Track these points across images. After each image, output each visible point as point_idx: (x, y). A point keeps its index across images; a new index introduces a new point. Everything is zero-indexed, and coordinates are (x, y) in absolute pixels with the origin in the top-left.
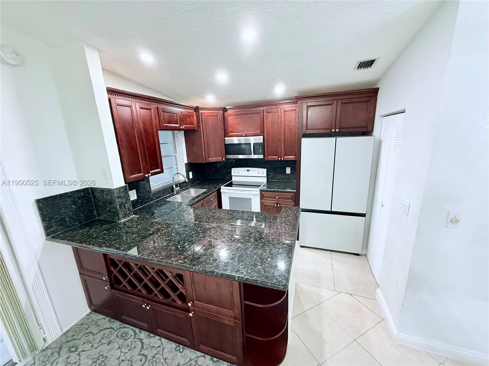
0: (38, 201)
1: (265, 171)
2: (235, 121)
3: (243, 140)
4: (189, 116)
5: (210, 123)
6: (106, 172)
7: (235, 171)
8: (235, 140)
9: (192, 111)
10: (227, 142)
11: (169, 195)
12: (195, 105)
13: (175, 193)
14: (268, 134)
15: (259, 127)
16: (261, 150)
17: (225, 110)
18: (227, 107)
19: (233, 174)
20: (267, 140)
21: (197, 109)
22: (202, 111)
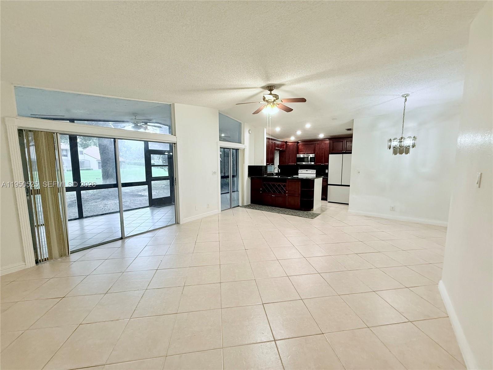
0: (249, 166)
1: (315, 171)
2: (302, 148)
3: (306, 156)
4: (284, 145)
5: (291, 148)
6: (262, 161)
7: (300, 171)
8: (302, 156)
9: (284, 143)
10: (297, 157)
12: (286, 141)
14: (317, 153)
15: (313, 150)
16: (313, 160)
17: (298, 143)
18: (299, 142)
19: (299, 172)
20: (317, 156)
21: (286, 142)
22: (288, 143)
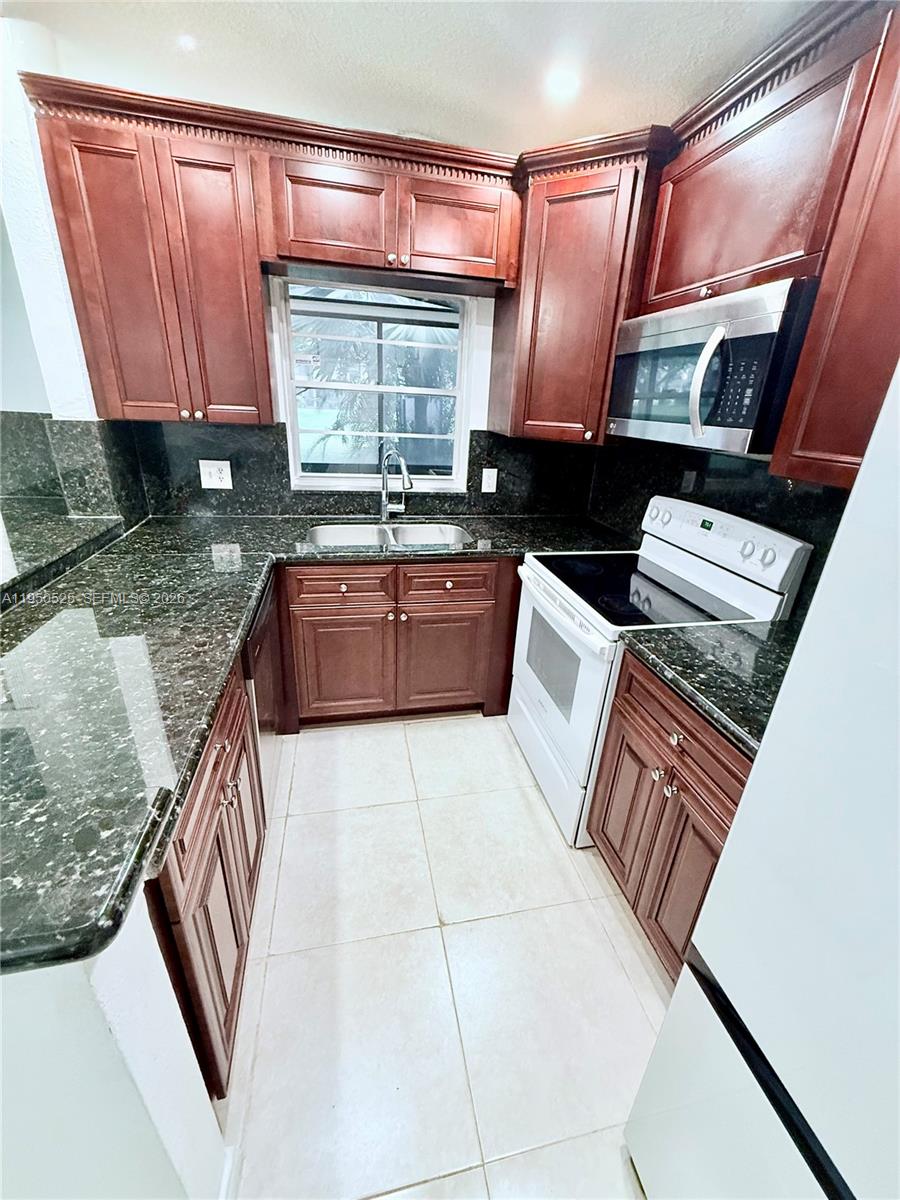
11: (364, 516)
13: (384, 519)
16: (749, 392)
